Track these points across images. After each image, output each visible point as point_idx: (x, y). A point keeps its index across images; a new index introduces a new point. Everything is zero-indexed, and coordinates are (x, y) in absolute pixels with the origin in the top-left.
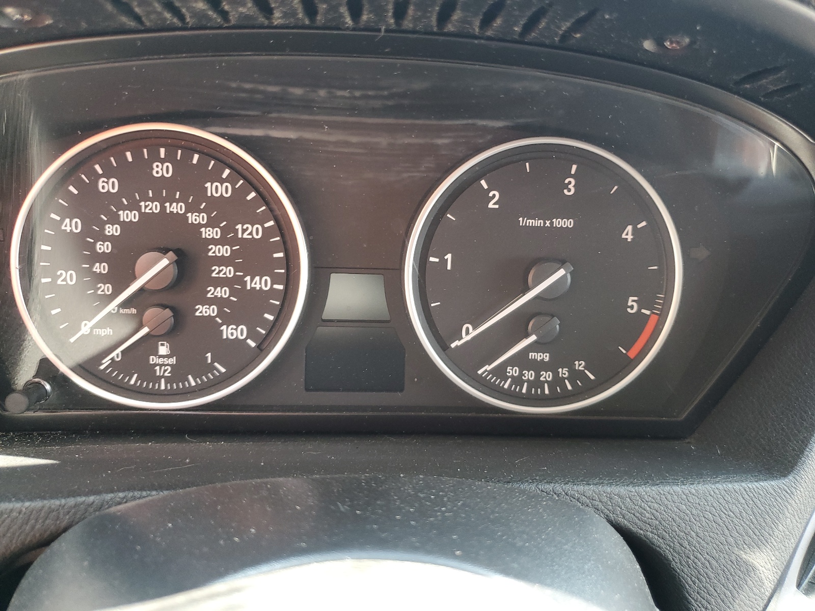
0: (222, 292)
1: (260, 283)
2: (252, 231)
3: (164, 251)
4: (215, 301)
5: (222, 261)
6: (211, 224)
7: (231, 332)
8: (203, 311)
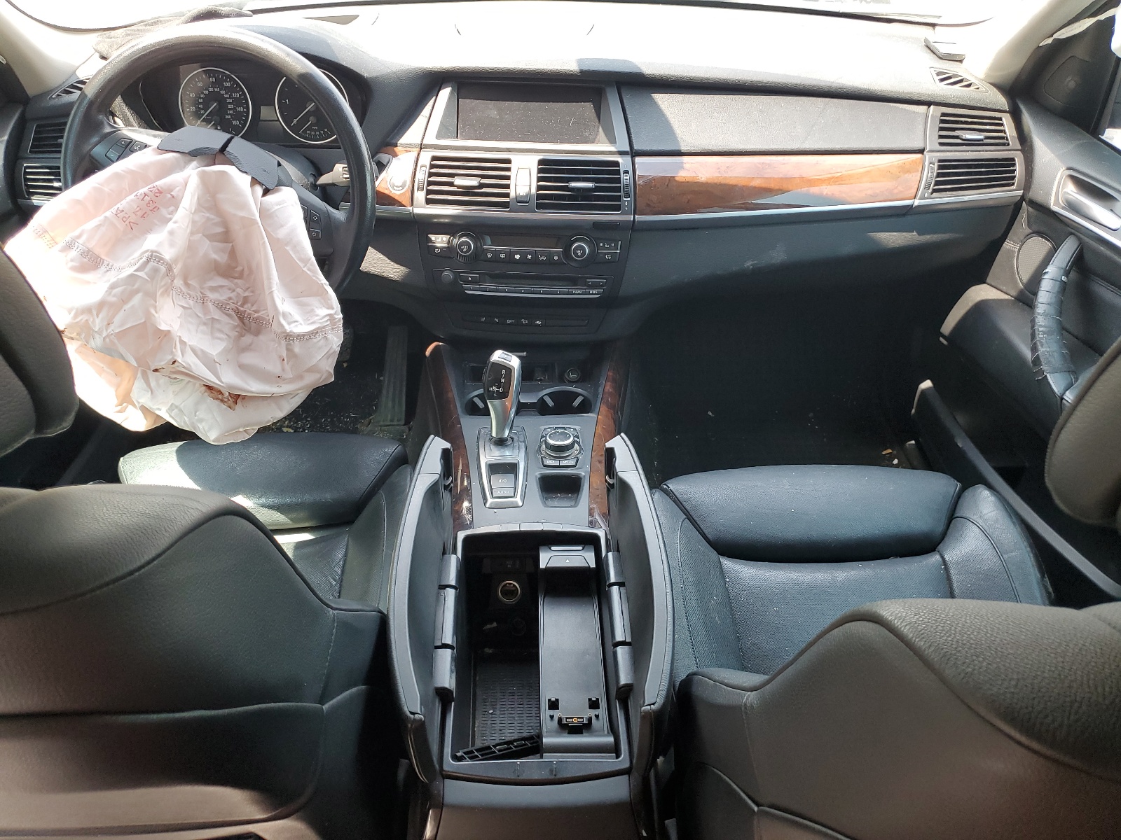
0: (231, 112)
1: (240, 109)
2: (236, 95)
3: (215, 101)
4: (230, 114)
5: (230, 103)
6: (226, 93)
7: (234, 123)
8: (227, 117)
